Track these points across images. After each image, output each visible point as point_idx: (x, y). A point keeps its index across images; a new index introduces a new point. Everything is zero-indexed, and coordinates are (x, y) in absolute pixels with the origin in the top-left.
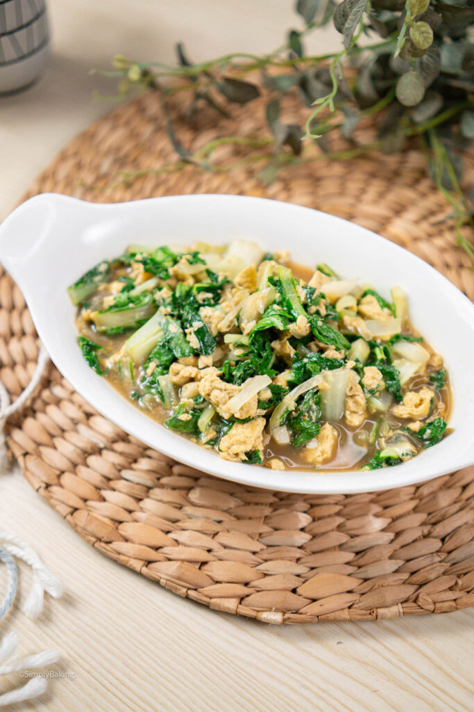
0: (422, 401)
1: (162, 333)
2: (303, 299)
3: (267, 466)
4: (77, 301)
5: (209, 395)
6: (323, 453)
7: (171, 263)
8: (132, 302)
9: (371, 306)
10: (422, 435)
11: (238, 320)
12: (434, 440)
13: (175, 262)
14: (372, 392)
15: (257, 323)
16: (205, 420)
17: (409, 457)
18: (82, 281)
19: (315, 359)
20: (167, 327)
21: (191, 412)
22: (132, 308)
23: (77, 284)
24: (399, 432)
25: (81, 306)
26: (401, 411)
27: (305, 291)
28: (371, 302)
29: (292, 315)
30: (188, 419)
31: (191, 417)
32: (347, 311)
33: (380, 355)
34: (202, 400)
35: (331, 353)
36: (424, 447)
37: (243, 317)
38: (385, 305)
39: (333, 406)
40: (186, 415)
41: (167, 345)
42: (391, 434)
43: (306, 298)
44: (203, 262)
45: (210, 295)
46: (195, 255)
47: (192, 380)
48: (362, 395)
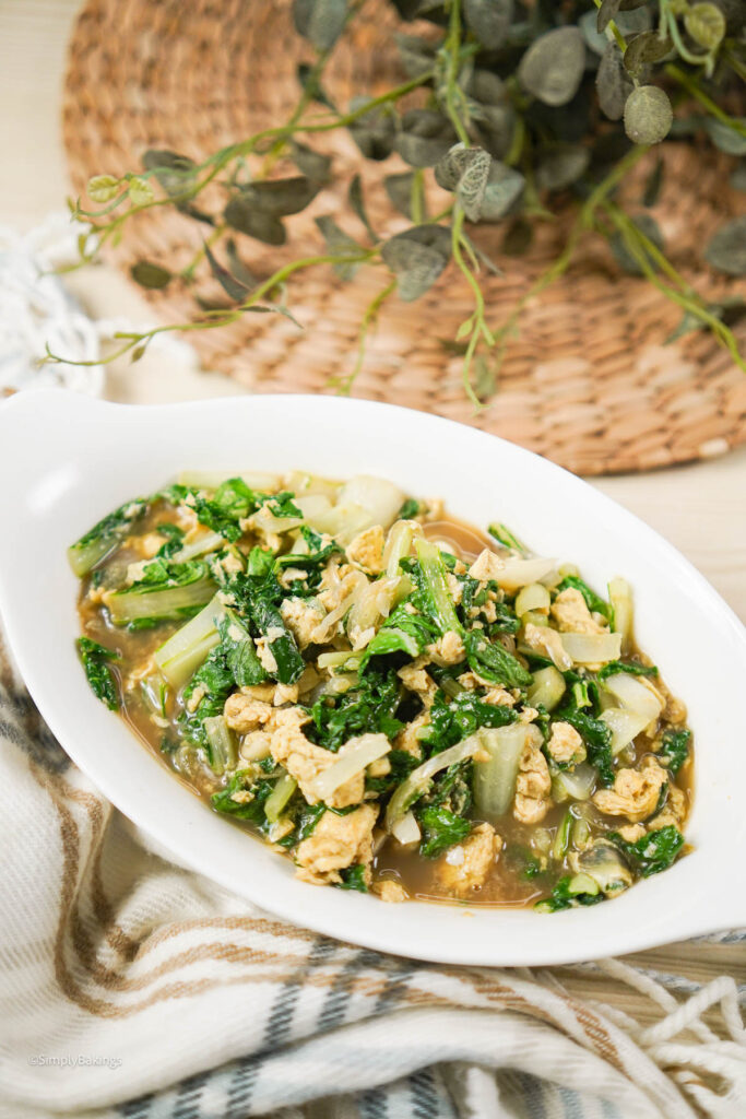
0: (646, 786)
1: (216, 638)
2: (456, 598)
3: (374, 891)
4: (82, 570)
5: (285, 760)
6: (469, 876)
7: (244, 512)
8: (174, 576)
9: (572, 608)
10: (641, 851)
11: (345, 624)
12: (660, 865)
13: (253, 510)
14: (562, 765)
15: (376, 633)
16: (276, 803)
17: (618, 890)
18: (95, 535)
19: (469, 707)
20: (226, 628)
21: (254, 787)
22: (173, 587)
23: (85, 541)
24: (604, 841)
25: (90, 577)
26: (610, 801)
27: (462, 584)
28: (574, 600)
29: (436, 626)
30: (248, 800)
31: (252, 796)
32: (533, 617)
33: (582, 700)
34: (275, 764)
35: (498, 696)
36: (645, 873)
37: (354, 622)
38: (596, 606)
39: (494, 787)
40: (246, 792)
41: (224, 660)
42: (589, 844)
43: (462, 597)
44: (297, 513)
45: (303, 575)
46: (285, 501)
47: (260, 726)
48: (545, 773)
